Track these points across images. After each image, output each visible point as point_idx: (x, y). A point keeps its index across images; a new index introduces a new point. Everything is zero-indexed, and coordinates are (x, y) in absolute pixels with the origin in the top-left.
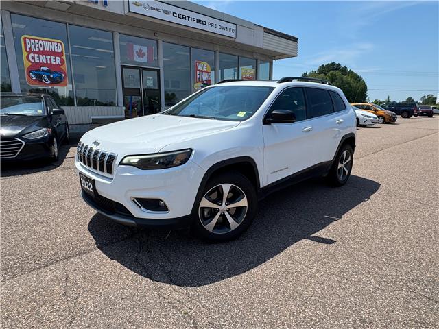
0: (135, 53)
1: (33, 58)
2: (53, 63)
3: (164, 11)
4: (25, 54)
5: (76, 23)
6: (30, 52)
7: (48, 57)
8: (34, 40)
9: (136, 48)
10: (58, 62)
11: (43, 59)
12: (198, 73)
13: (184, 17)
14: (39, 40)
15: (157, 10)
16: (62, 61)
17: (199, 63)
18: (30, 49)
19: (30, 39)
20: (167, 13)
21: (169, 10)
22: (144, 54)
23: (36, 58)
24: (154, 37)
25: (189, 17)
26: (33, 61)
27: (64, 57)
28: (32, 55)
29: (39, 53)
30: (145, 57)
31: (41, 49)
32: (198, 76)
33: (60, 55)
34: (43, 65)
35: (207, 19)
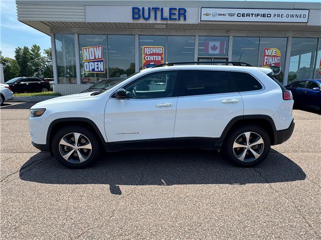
0: (210, 48)
1: (147, 58)
2: (157, 60)
3: (229, 15)
4: (143, 56)
5: (172, 34)
6: (146, 55)
7: (155, 57)
8: (149, 48)
9: (211, 44)
10: (160, 59)
11: (152, 58)
12: (266, 58)
13: (248, 15)
14: (151, 48)
15: (224, 15)
16: (162, 59)
17: (268, 49)
18: (146, 53)
19: (147, 48)
20: (231, 15)
21: (233, 13)
22: (217, 48)
23: (149, 58)
24: (226, 35)
25: (252, 14)
26: (147, 59)
27: (163, 56)
28: (147, 56)
29: (150, 55)
30: (217, 50)
31: (152, 52)
32: (266, 61)
33: (161, 54)
34: (152, 61)
35: (272, 12)
